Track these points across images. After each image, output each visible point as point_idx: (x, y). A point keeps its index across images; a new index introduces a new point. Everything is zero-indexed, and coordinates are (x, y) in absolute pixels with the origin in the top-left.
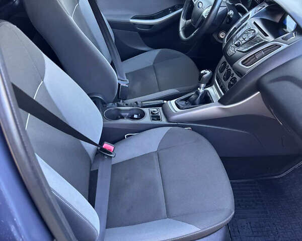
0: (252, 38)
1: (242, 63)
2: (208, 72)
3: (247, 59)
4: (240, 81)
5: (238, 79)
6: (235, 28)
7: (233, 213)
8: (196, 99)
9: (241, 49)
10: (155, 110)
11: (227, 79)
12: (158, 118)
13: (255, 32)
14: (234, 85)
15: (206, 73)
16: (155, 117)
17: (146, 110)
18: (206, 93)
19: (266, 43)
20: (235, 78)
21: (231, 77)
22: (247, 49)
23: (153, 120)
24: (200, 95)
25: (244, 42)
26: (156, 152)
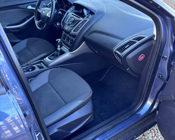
0: (74, 20)
1: (74, 31)
2: (60, 40)
3: (75, 29)
4: (75, 40)
5: (74, 39)
6: (64, 18)
7: (92, 92)
8: (58, 54)
9: (71, 26)
10: (39, 64)
11: (69, 41)
12: (43, 67)
13: (74, 18)
14: (73, 42)
15: (59, 40)
16: (41, 67)
17: (35, 66)
18: (61, 50)
19: (80, 21)
20: (72, 39)
21: (70, 40)
22: (73, 25)
23: (40, 69)
24: (59, 51)
25: (71, 23)
26: (48, 82)
